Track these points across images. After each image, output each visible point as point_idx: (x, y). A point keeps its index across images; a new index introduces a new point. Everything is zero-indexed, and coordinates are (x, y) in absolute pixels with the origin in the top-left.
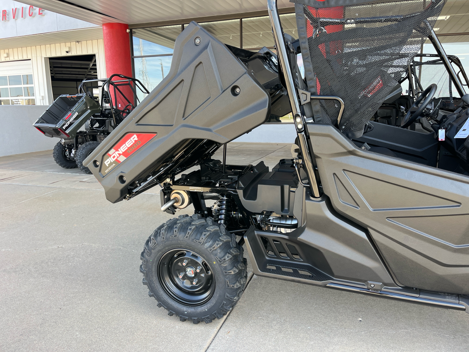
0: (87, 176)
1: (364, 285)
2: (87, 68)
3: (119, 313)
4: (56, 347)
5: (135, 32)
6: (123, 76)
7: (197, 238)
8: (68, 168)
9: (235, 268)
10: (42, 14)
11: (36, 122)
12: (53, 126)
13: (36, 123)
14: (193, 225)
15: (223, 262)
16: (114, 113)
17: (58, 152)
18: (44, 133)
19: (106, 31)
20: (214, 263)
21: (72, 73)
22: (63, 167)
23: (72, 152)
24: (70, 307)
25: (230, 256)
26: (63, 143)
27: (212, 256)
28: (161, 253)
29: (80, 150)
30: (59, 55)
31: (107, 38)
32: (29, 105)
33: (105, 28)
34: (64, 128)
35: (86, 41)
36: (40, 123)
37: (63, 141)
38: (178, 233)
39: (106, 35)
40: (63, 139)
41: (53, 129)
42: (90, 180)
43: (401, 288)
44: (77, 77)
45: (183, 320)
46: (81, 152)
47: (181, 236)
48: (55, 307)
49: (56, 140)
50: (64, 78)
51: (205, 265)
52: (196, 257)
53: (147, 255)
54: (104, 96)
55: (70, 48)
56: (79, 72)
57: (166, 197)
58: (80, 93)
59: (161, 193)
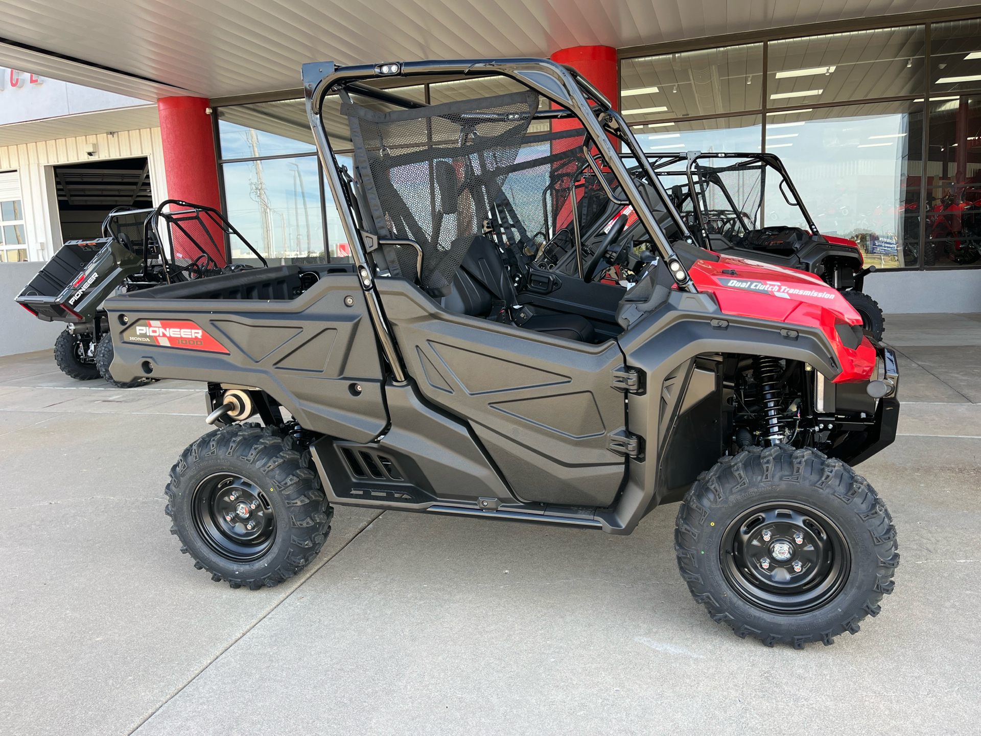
0: (119, 392)
1: (475, 504)
2: (135, 184)
3: (136, 585)
4: (33, 630)
5: (223, 114)
6: (184, 203)
7: (244, 454)
8: (84, 380)
9: (303, 496)
10: (36, 81)
11: (20, 293)
12: (51, 299)
13: (21, 295)
14: (240, 435)
15: (283, 488)
16: (167, 272)
17: (63, 348)
18: (36, 313)
19: (164, 113)
20: (272, 490)
21: (105, 193)
22: (74, 378)
23: (89, 348)
24: (61, 581)
25: (295, 479)
26: (70, 332)
27: (268, 480)
28: (194, 480)
29: (104, 343)
30: (73, 159)
31: (167, 126)
32: (19, 261)
33: (162, 106)
34: (71, 302)
35: (128, 131)
36: (28, 295)
37: (72, 327)
38: (216, 448)
39: (165, 120)
40: (71, 324)
41: (51, 306)
42: (123, 397)
43: (522, 504)
44: (116, 201)
45: (236, 586)
46: (105, 347)
47: (222, 453)
48: (36, 582)
49: (58, 327)
50: (89, 203)
51: (262, 497)
52: (249, 485)
53: (175, 487)
54: (149, 241)
55: (95, 146)
56: (119, 190)
57: (214, 402)
58: (106, 237)
59: (206, 396)
